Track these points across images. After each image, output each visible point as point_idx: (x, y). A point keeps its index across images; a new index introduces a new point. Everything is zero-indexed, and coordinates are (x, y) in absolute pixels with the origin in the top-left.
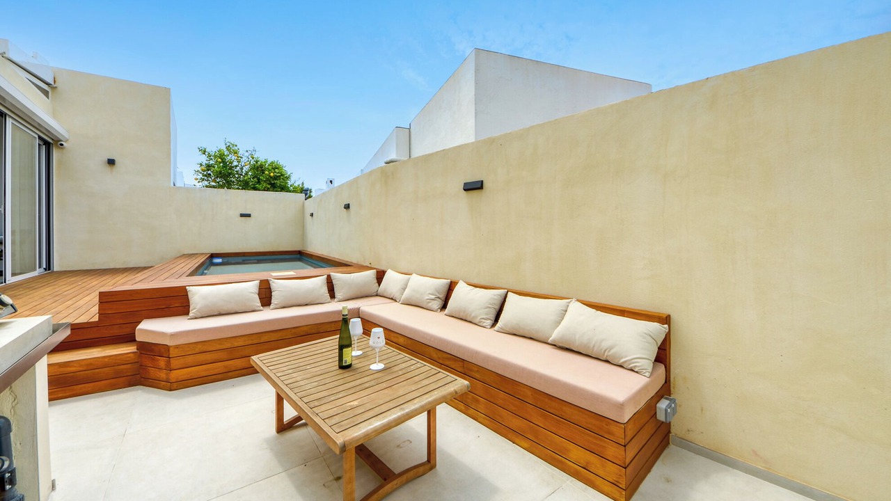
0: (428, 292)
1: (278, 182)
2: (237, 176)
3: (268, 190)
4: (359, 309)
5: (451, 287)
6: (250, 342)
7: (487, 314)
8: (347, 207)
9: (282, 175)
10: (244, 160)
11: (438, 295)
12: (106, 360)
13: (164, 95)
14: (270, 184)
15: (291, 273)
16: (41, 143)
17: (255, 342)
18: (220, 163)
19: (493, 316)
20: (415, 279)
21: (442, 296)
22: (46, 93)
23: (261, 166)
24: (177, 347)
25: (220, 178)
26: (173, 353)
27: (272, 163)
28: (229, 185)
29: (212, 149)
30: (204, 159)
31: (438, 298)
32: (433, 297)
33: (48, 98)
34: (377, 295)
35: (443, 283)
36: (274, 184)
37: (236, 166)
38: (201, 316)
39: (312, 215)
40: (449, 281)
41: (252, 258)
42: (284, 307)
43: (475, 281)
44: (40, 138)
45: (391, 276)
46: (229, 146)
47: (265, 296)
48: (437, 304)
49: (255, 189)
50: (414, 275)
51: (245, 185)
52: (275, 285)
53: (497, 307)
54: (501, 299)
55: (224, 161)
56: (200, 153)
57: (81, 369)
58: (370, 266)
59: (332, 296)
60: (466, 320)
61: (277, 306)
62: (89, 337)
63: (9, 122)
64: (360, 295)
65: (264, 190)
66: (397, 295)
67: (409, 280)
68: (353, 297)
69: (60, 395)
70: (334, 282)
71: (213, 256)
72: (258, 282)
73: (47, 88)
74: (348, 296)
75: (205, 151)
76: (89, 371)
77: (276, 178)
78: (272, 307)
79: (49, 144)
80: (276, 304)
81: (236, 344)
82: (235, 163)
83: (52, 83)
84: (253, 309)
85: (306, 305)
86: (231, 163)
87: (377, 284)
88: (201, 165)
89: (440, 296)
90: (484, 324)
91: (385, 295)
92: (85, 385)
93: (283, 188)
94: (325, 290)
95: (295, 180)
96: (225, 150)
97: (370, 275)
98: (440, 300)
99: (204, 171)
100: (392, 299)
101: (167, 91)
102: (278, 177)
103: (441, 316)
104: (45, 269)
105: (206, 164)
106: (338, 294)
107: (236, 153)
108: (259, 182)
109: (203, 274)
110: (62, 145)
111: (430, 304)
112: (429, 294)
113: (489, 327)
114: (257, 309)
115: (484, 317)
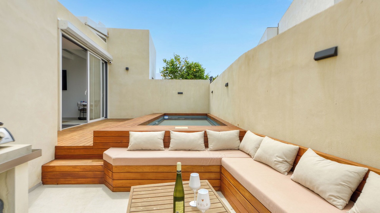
0: (276, 155)
1: (198, 74)
2: (179, 72)
3: (193, 79)
4: (220, 159)
5: (299, 153)
6: (152, 171)
7: (338, 192)
8: (227, 85)
9: (200, 70)
10: (183, 63)
11: (286, 159)
12: (91, 167)
13: (146, 34)
14: (194, 75)
15: (186, 128)
16: (104, 62)
17: (155, 171)
18: (171, 66)
19: (347, 195)
20: (267, 141)
21: (291, 160)
22: (105, 40)
23: (190, 66)
24: (116, 167)
25: (171, 73)
26: (114, 170)
27: (195, 63)
28: (175, 77)
29: (168, 59)
30: (165, 65)
31: (286, 161)
32: (281, 160)
33: (106, 42)
34: (239, 150)
35: (292, 148)
36: (196, 75)
37: (179, 67)
38: (133, 149)
39: (212, 92)
40: (298, 147)
41: (183, 117)
42: (176, 150)
43: (326, 152)
44: (102, 60)
45: (249, 136)
46: (176, 57)
47: (167, 141)
48: (284, 167)
49: (186, 78)
50: (266, 137)
51: (183, 77)
52: (174, 135)
53: (354, 186)
54: (359, 178)
55: (173, 65)
56: (164, 62)
57: (81, 170)
58: (238, 126)
59: (207, 146)
60: (313, 191)
61: (172, 149)
62: (89, 154)
63: (89, 53)
64: (226, 147)
65: (191, 79)
66: (251, 153)
67: (261, 141)
68: (220, 148)
69: (73, 182)
70: (208, 137)
71: (165, 115)
72: (164, 132)
73: (105, 38)
74: (216, 148)
75: (165, 61)
76: (84, 172)
77: (197, 72)
78: (170, 148)
79: (106, 63)
80: (172, 147)
81: (145, 170)
82: (178, 66)
83: (107, 35)
84: (159, 149)
85: (189, 150)
86: (177, 66)
87: (239, 141)
88: (164, 68)
89: (288, 160)
90: (334, 203)
91: (244, 150)
92: (82, 179)
93: (201, 77)
94: (202, 141)
95: (207, 73)
96: (174, 59)
97: (235, 133)
98: (287, 164)
99: (165, 71)
100: (248, 154)
101: (148, 31)
102: (198, 71)
103: (287, 179)
104: (105, 117)
105: (166, 67)
106: (210, 146)
107: (178, 60)
108: (188, 75)
109: (155, 124)
110: (110, 62)
111: (278, 166)
112: (277, 156)
113: (341, 207)
114: (161, 149)
115: (336, 194)
